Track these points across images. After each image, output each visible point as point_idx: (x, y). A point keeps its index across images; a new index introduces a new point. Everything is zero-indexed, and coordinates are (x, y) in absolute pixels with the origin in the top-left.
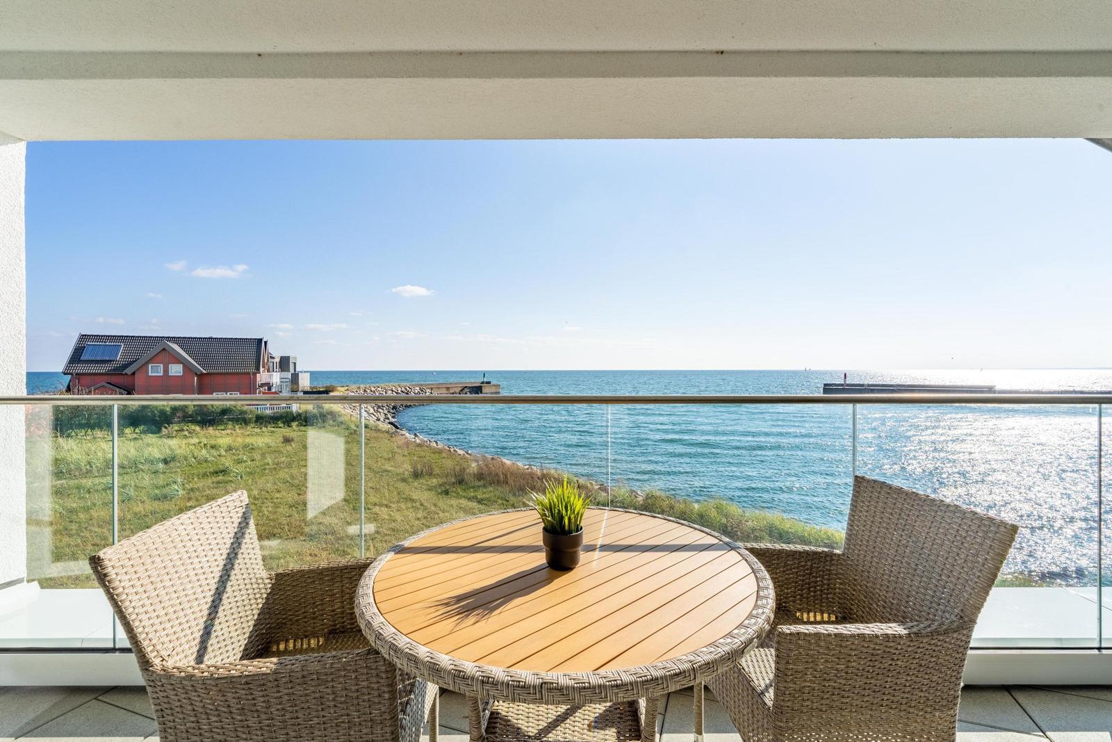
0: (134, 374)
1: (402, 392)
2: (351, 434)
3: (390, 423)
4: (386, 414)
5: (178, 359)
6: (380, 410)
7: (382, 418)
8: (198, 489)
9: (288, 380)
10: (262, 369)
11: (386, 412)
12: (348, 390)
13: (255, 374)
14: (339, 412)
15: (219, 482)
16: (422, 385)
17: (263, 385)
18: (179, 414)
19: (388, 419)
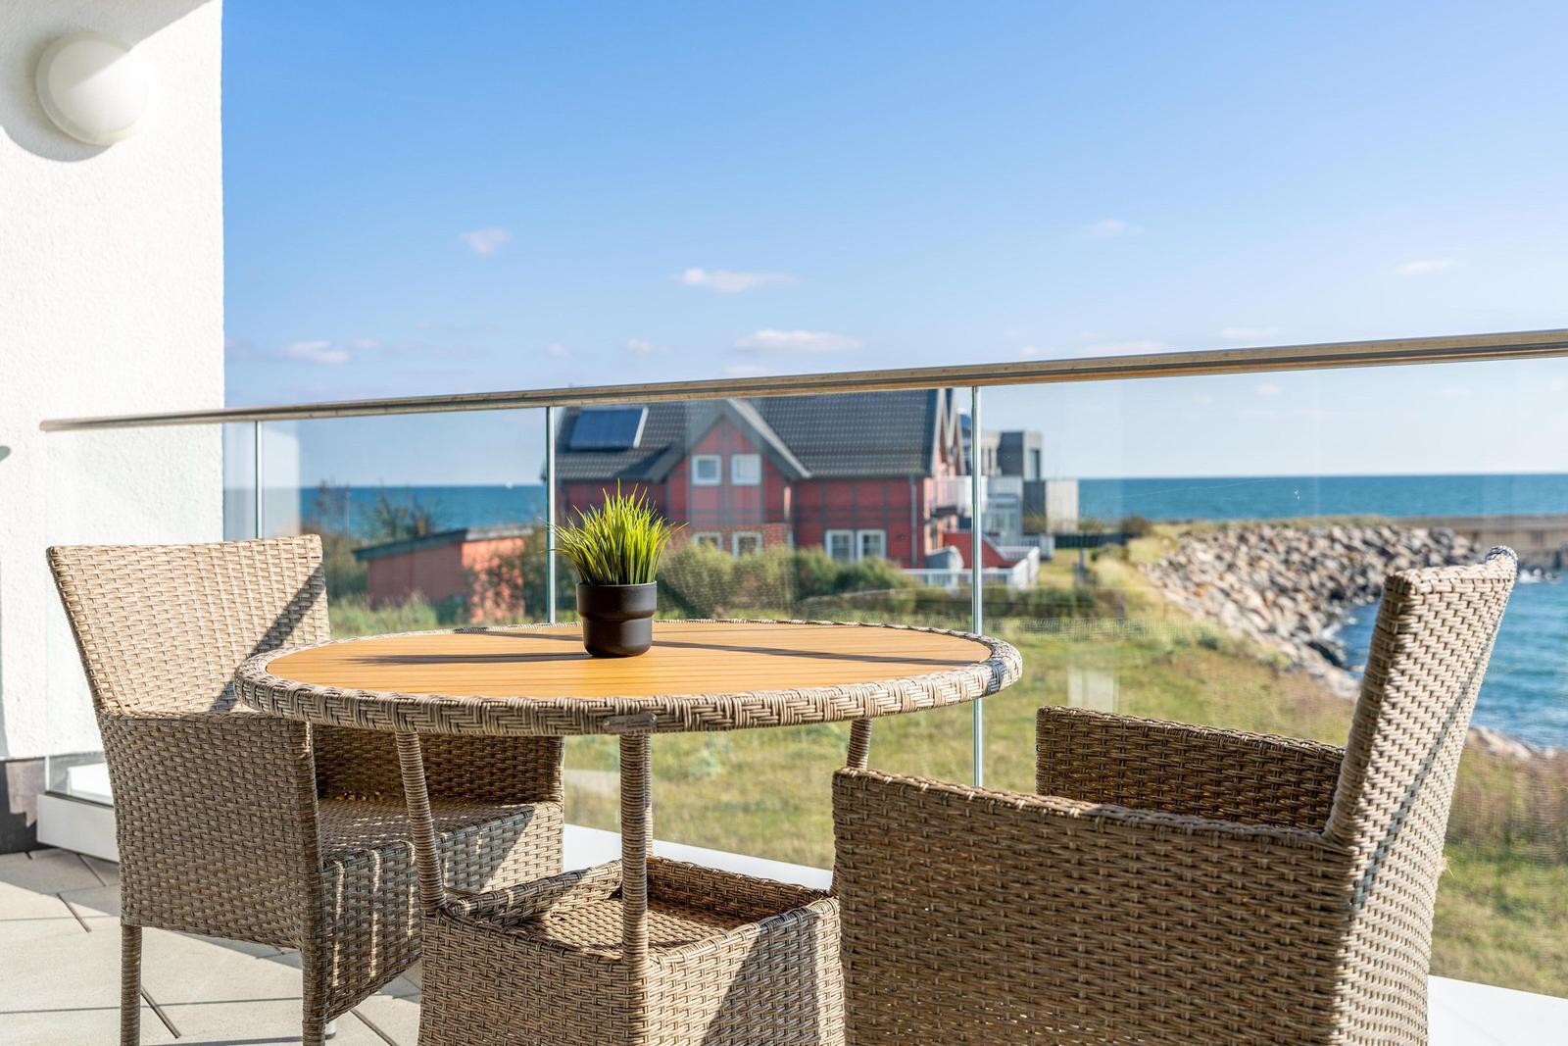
0: (664, 480)
1: (1366, 543)
2: (1156, 661)
3: (1312, 645)
4: (1302, 616)
5: (747, 442)
6: (1284, 601)
7: (1286, 624)
8: (751, 766)
9: (1012, 500)
10: (937, 465)
11: (1305, 608)
12: (1188, 534)
13: (919, 481)
14: (1140, 596)
15: (799, 755)
16: (1440, 523)
17: (941, 512)
18: (751, 583)
19: (1307, 630)
